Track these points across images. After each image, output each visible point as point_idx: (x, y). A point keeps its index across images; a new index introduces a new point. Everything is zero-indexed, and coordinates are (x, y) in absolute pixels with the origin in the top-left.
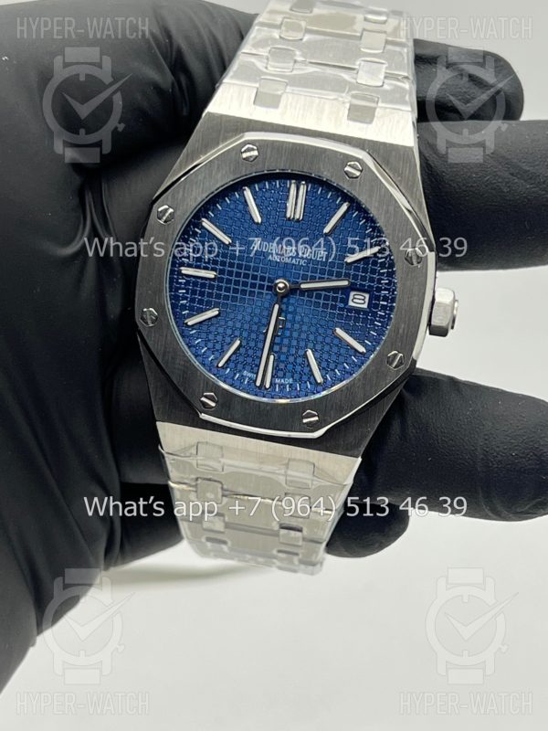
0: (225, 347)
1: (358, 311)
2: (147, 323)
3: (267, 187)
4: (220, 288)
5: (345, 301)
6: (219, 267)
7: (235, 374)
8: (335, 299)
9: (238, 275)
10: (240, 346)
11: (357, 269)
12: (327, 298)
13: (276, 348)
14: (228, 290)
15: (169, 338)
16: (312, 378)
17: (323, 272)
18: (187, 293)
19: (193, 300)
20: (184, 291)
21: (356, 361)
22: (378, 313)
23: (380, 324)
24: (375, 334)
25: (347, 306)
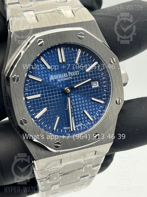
1: (96, 88)
2: (24, 125)
3: (49, 54)
4: (44, 100)
5: (91, 86)
6: (40, 92)
7: (61, 130)
8: (87, 87)
9: (49, 92)
11: (91, 73)
12: (84, 88)
14: (47, 99)
16: (89, 120)
19: (35, 109)
20: (31, 106)
21: (102, 107)
22: (104, 86)
23: (106, 90)
24: (105, 95)
25: (92, 88)
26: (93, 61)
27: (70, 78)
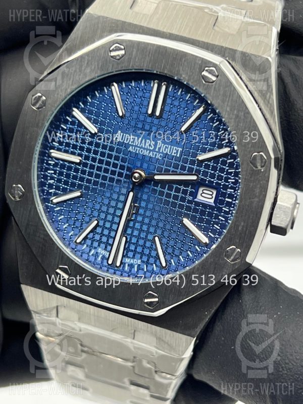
0: (84, 225)
1: (205, 205)
2: (14, 197)
3: (133, 85)
4: (84, 172)
5: (194, 195)
6: (85, 153)
7: (90, 250)
8: (185, 192)
9: (101, 162)
10: (97, 225)
11: (207, 166)
12: (178, 190)
13: (129, 231)
14: (90, 174)
15: (32, 213)
16: (158, 262)
17: (176, 166)
18: (55, 173)
19: (59, 181)
20: (53, 172)
21: (199, 250)
22: (223, 208)
23: (224, 219)
24: (219, 228)
25: (195, 200)
26: (223, 143)
27: (156, 155)
